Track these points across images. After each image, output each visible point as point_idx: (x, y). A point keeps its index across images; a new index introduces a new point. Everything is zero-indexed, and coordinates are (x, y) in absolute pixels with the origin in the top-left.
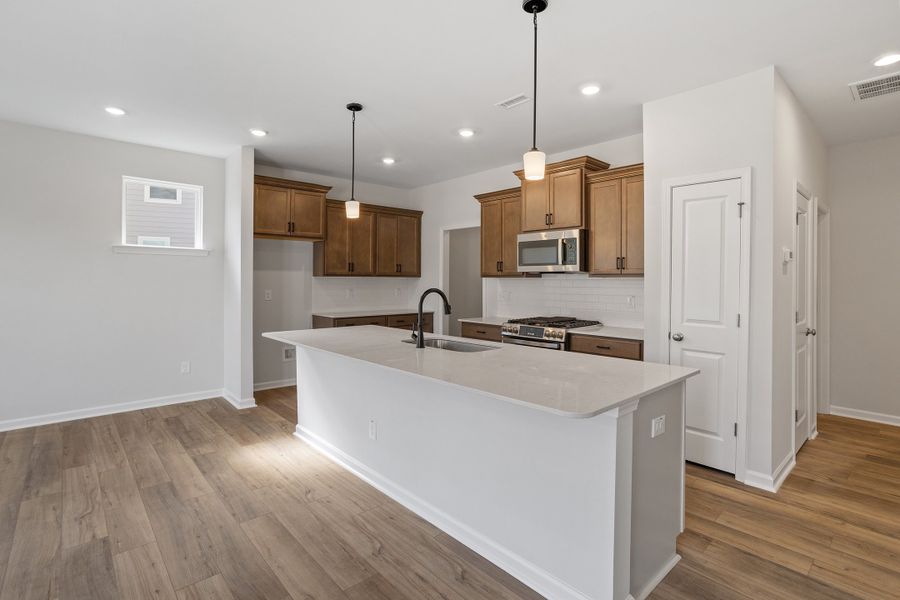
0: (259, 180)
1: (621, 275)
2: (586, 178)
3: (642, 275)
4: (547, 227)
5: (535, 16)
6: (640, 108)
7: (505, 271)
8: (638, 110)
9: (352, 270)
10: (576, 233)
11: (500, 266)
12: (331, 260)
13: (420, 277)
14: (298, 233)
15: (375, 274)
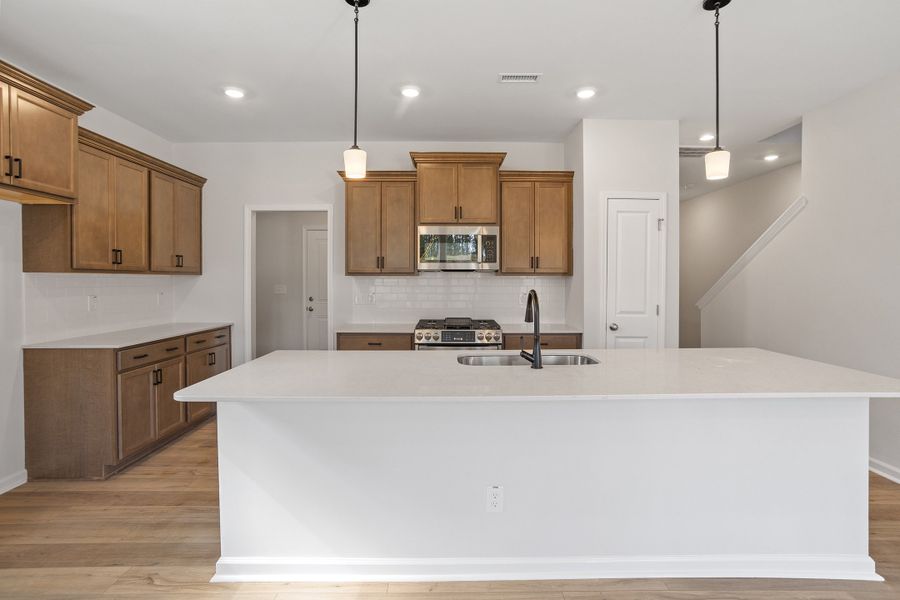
1: (534, 274)
2: (500, 175)
4: (456, 220)
5: (717, 12)
7: (388, 268)
9: (117, 263)
11: (381, 262)
12: (83, 242)
13: (201, 274)
14: (26, 181)
15: (150, 269)
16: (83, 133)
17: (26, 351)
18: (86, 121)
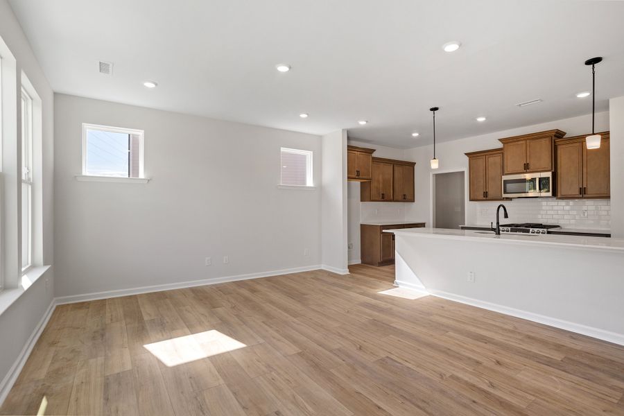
0: (350, 148)
1: (583, 198)
2: (555, 142)
3: (608, 197)
4: (525, 171)
5: (593, 66)
6: (608, 101)
7: (489, 197)
8: (608, 102)
9: (384, 198)
10: (549, 174)
11: (486, 194)
12: (374, 192)
13: (414, 201)
14: (360, 177)
15: (393, 200)
16: (373, 158)
17: (361, 225)
18: (374, 155)
